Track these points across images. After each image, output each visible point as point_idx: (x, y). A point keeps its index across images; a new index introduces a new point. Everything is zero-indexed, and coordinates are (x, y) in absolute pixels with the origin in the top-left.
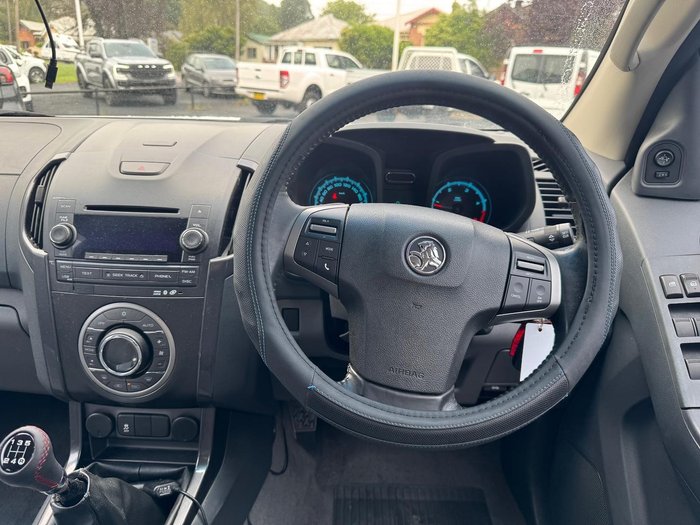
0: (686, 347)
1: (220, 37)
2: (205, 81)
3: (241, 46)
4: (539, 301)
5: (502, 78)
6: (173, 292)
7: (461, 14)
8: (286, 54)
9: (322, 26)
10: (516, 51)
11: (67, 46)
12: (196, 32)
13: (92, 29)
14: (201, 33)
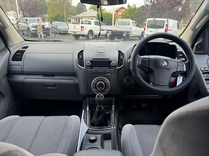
0: (206, 79)
1: (60, 16)
2: (58, 29)
3: (66, 19)
4: (182, 70)
5: (145, 27)
6: (110, 74)
7: (132, 9)
8: (82, 21)
9: (90, 12)
10: (148, 19)
11: (13, 20)
12: (53, 15)
13: (22, 14)
14: (54, 15)
